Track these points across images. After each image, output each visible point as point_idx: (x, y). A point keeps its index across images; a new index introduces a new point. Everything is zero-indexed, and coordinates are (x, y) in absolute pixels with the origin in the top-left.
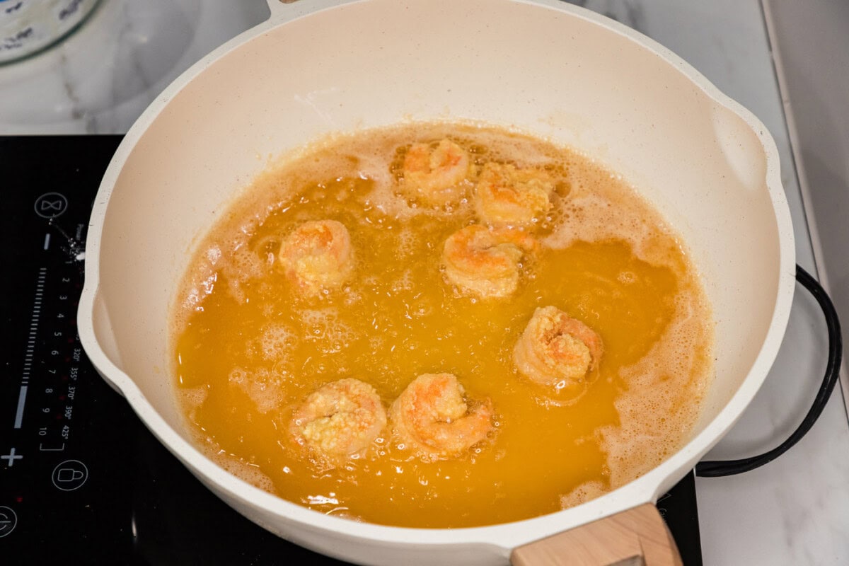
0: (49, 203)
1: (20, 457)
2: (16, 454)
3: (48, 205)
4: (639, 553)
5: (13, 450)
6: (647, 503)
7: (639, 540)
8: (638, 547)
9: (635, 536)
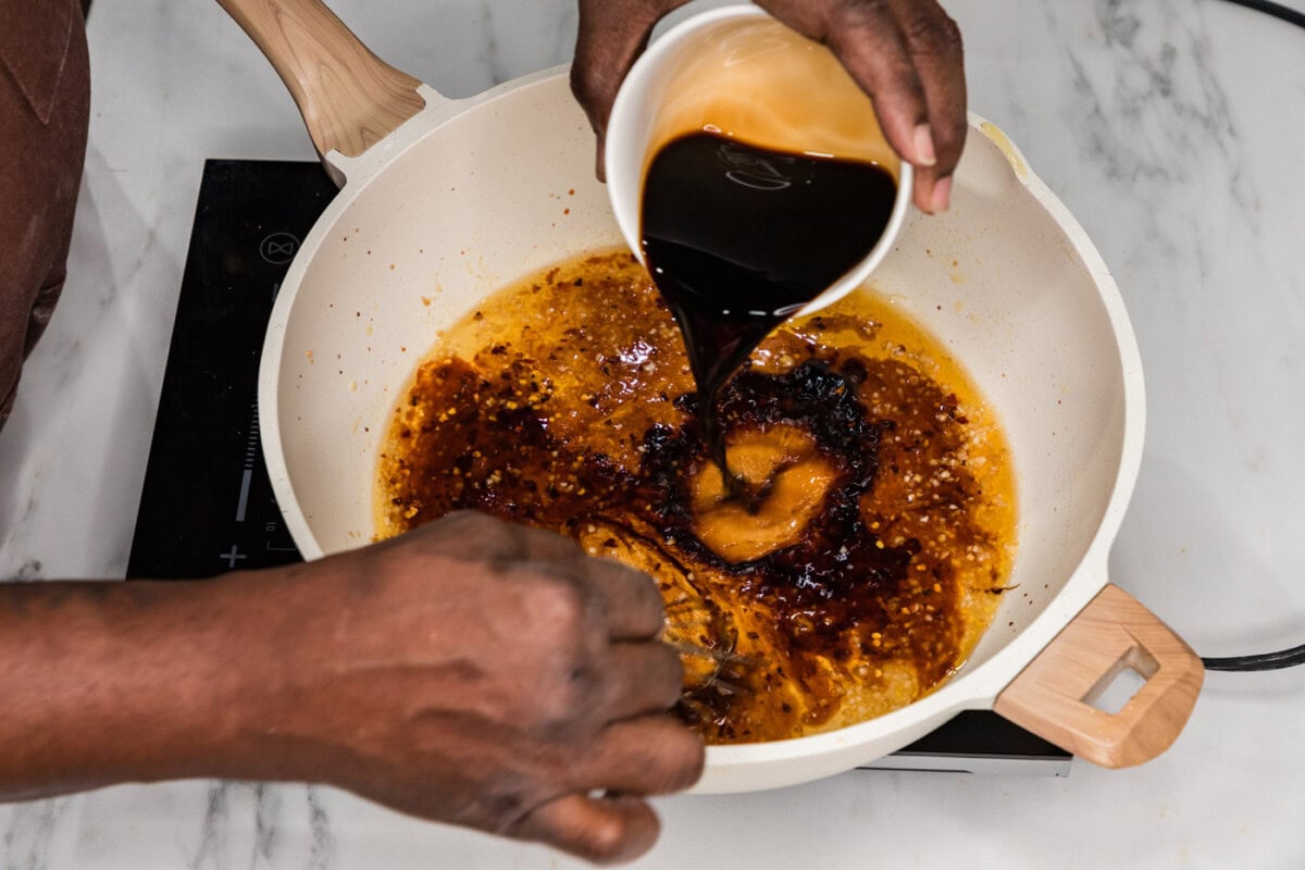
0: (277, 245)
2: (238, 552)
3: (277, 248)
4: (1133, 643)
5: (235, 548)
6: (1106, 586)
7: (1125, 629)
8: (1129, 637)
9: (1119, 626)
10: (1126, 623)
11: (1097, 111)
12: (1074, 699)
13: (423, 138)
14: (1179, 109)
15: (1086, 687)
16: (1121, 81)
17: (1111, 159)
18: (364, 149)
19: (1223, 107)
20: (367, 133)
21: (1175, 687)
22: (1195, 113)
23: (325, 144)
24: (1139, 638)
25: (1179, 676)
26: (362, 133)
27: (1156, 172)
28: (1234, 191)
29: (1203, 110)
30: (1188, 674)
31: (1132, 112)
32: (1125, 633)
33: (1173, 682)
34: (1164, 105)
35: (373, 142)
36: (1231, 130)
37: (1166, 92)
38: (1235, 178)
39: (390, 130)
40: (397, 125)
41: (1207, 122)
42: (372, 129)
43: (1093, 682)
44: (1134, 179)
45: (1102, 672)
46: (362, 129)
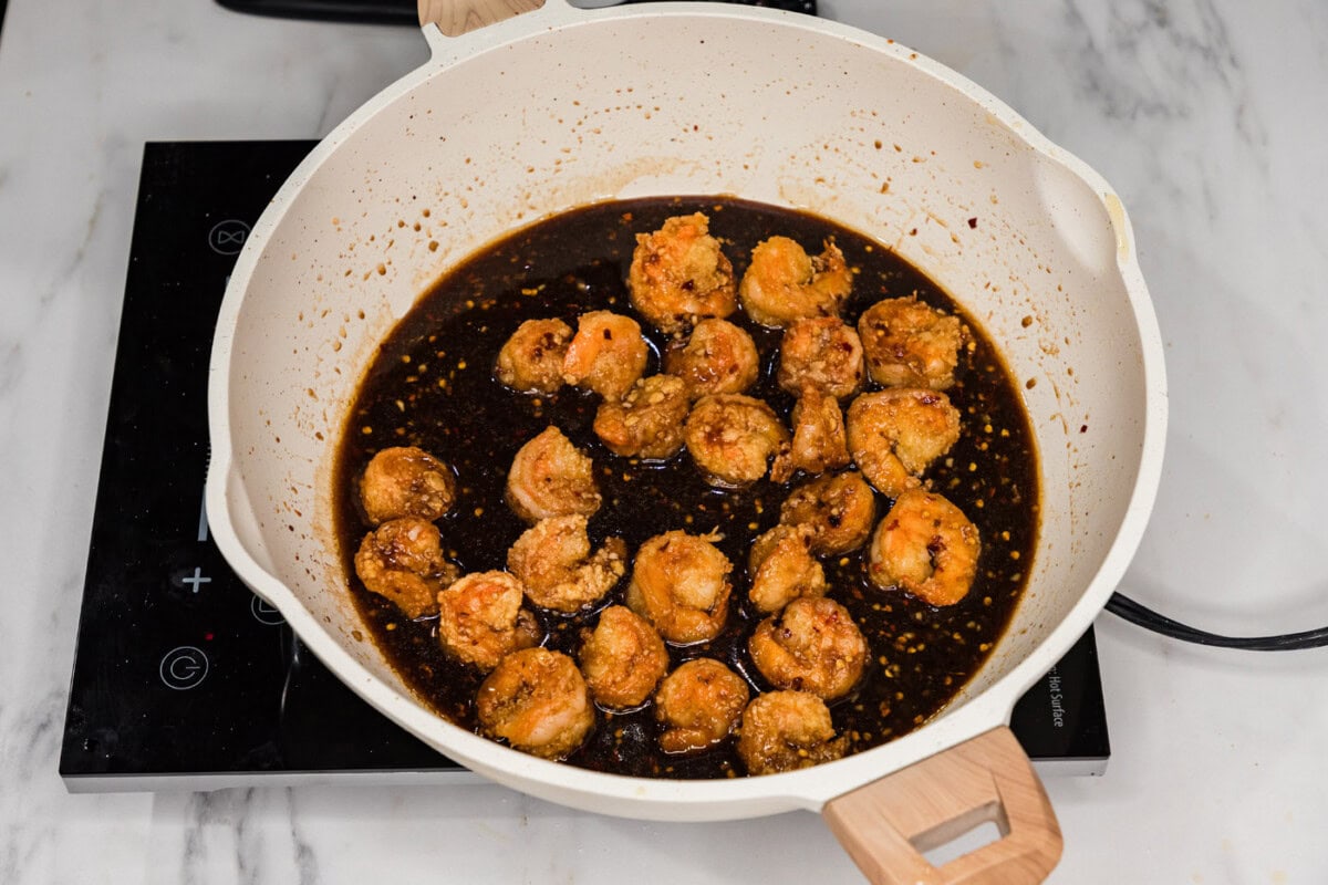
0: (228, 234)
1: (208, 580)
2: (202, 576)
3: (227, 237)
4: (996, 798)
5: (198, 571)
6: (998, 727)
7: (994, 780)
8: (994, 789)
9: (989, 774)
10: (998, 775)
11: (1091, 45)
12: (901, 835)
13: (527, 36)
14: (1177, 40)
15: (923, 826)
16: (1114, 12)
17: (1108, 97)
18: (463, 31)
19: (1223, 34)
20: (473, 17)
21: (1015, 860)
22: (1193, 44)
23: (428, 14)
24: (1003, 795)
25: (1026, 851)
26: (469, 14)
27: (1157, 109)
28: (1239, 126)
29: (1203, 42)
30: (1038, 852)
31: (1128, 46)
32: (992, 783)
33: (1015, 855)
34: (1160, 36)
35: (474, 27)
36: (1233, 61)
37: (1163, 22)
38: (1240, 111)
39: (496, 21)
40: (506, 16)
41: (1207, 53)
42: (480, 13)
43: (933, 824)
44: (1133, 117)
45: (947, 818)
46: (471, 11)
